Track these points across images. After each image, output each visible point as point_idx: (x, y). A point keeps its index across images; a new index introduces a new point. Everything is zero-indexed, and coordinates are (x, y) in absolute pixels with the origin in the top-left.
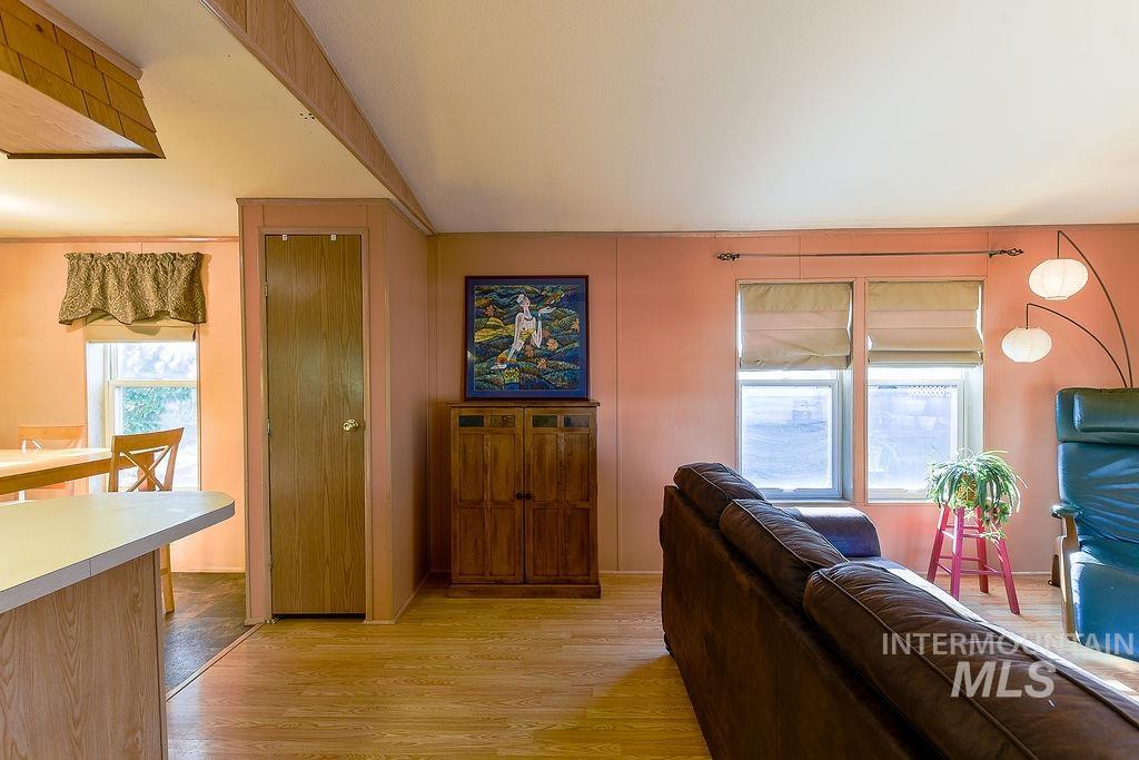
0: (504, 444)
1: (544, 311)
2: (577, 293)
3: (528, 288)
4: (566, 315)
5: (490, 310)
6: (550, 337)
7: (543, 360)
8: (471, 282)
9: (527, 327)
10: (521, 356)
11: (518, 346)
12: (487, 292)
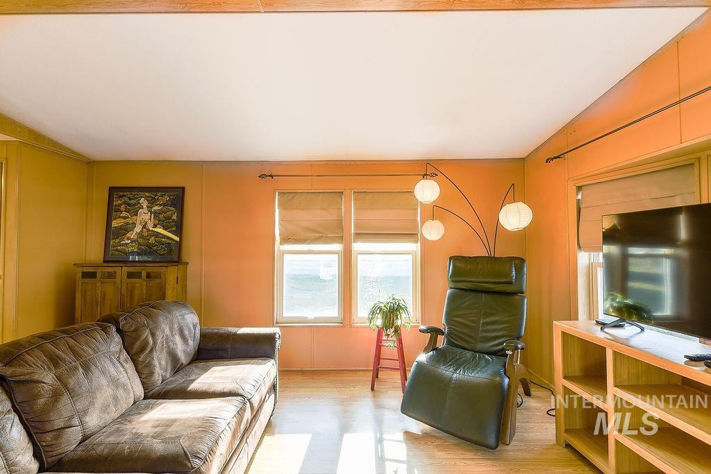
0: (109, 289)
1: (156, 208)
2: (177, 197)
3: (147, 194)
4: (170, 211)
5: (123, 207)
6: (158, 224)
7: (153, 238)
8: (113, 190)
9: (144, 218)
11: (138, 229)
12: (121, 197)
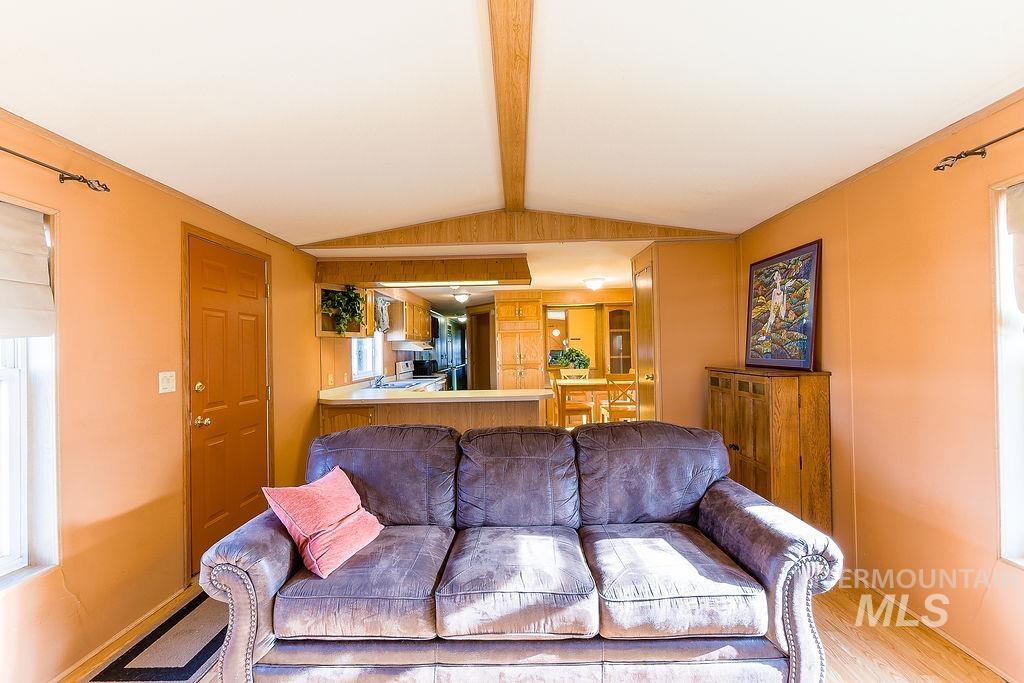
1: (789, 283)
3: (781, 264)
4: (802, 284)
5: (760, 290)
7: (785, 332)
8: (753, 268)
9: (777, 302)
10: (774, 329)
11: (772, 319)
12: (759, 275)
